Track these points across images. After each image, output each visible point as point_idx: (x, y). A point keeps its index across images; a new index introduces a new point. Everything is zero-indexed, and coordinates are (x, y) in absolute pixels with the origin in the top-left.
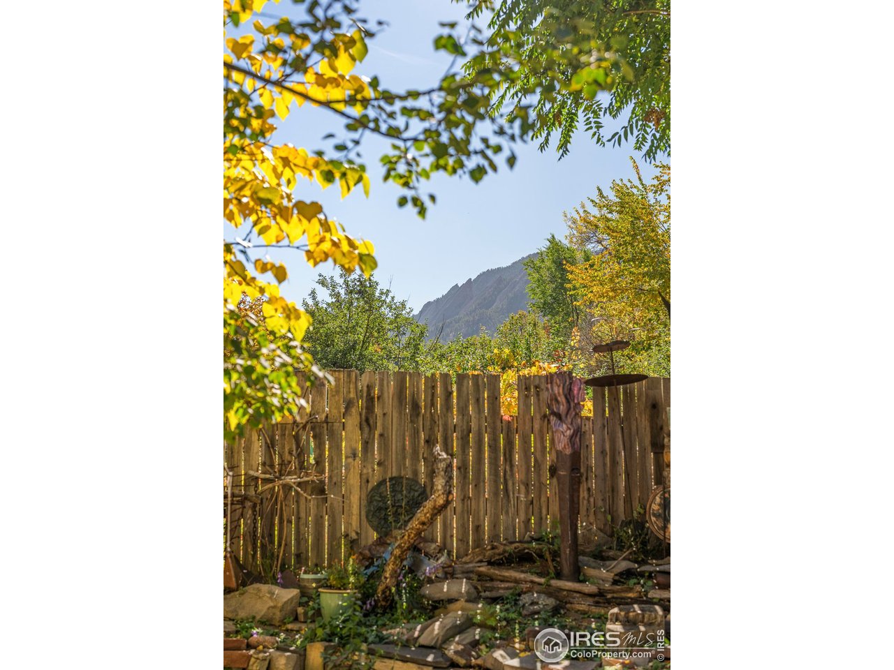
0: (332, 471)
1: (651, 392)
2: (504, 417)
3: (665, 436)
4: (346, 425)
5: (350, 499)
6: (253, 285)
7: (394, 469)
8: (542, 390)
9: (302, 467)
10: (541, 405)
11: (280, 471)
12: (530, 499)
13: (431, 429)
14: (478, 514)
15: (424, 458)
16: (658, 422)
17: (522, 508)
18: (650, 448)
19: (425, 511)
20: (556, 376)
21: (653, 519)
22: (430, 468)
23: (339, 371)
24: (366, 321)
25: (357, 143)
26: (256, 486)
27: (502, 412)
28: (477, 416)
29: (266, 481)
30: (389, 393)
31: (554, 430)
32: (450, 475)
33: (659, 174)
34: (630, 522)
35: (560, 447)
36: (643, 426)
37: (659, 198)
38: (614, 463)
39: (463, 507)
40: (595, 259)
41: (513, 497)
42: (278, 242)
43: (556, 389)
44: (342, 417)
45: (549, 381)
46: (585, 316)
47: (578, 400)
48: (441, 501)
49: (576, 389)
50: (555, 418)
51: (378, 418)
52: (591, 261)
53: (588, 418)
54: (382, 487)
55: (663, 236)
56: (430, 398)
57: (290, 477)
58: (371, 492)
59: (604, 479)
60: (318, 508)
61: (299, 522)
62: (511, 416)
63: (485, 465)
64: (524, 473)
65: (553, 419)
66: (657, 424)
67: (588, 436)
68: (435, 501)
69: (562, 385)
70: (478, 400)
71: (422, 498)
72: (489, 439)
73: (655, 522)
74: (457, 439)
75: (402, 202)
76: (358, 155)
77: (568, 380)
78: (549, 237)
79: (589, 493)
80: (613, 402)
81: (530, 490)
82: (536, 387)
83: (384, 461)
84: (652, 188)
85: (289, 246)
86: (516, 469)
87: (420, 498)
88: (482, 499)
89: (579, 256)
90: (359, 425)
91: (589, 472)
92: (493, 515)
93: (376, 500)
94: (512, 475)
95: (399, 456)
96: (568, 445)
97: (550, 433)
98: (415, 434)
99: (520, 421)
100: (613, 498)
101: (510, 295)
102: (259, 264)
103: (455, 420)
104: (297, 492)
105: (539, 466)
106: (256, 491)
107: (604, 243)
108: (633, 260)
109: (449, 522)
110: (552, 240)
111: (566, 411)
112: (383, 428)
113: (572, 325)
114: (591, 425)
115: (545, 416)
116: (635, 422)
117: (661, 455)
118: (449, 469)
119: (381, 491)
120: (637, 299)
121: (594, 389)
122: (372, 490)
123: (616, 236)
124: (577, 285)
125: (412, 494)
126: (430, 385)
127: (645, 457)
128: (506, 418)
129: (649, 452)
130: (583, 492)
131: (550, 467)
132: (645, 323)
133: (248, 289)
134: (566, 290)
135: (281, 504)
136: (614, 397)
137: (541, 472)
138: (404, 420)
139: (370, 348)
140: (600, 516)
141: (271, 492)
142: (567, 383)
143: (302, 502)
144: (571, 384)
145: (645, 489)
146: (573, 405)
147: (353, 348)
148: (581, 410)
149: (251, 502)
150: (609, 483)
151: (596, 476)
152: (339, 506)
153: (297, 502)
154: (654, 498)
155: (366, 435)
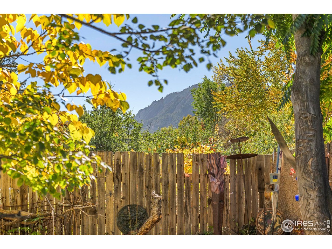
0: (100, 202)
1: (258, 162)
2: (186, 175)
3: (265, 184)
4: (106, 179)
5: (109, 216)
6: (64, 115)
7: (131, 201)
8: (205, 161)
9: (85, 200)
10: (204, 169)
11: (74, 202)
12: (198, 215)
13: (149, 181)
14: (173, 222)
15: (146, 196)
16: (262, 177)
17: (194, 219)
18: (257, 190)
19: (148, 223)
20: (212, 155)
21: (259, 225)
22: (149, 200)
23: (102, 152)
24: (111, 121)
25: (127, 53)
26: (62, 210)
27: (185, 172)
28: (172, 175)
29: (66, 207)
30: (128, 163)
31: (211, 182)
32: (160, 205)
33: (260, 46)
34: (247, 226)
35: (214, 190)
36: (254, 179)
37: (260, 58)
38: (240, 197)
39: (165, 220)
40: (228, 89)
41: (190, 214)
42: (78, 94)
43: (212, 161)
44: (104, 175)
45: (209, 157)
46: (222, 118)
47: (223, 167)
48: (156, 219)
49: (222, 161)
50: (211, 176)
51: (122, 175)
52: (225, 90)
53: (227, 175)
54: (125, 210)
55: (262, 78)
56: (148, 165)
57: (78, 205)
58: (119, 212)
59: (235, 205)
60: (93, 220)
61: (83, 227)
62: (189, 174)
63: (176, 199)
64: (195, 203)
65: (210, 176)
66: (261, 178)
67: (227, 184)
68: (153, 218)
69: (215, 159)
70: (172, 166)
71: (145, 215)
72: (178, 186)
73: (260, 227)
74: (162, 186)
75: (150, 83)
76: (128, 59)
77: (218, 157)
78: (204, 77)
79: (227, 212)
80: (240, 167)
81: (198, 211)
82: (202, 160)
83: (126, 197)
84: (257, 53)
85: (83, 96)
86: (191, 200)
87: (144, 215)
88: (174, 216)
89: (219, 87)
90: (113, 179)
91: (227, 202)
92: (180, 223)
93: (122, 216)
94: (190, 203)
95: (133, 195)
96: (218, 189)
97: (208, 182)
98: (141, 183)
99: (194, 177)
100: (239, 214)
101: (183, 106)
102: (69, 106)
103: (161, 177)
104: (82, 213)
105: (203, 199)
106: (62, 213)
107: (231, 80)
108: (246, 90)
109: (158, 227)
110: (205, 79)
111: (217, 173)
112: (125, 181)
113: (215, 123)
114: (229, 179)
115: (206, 174)
116: (250, 177)
117: (263, 193)
118: (160, 203)
119: (124, 212)
120: (248, 110)
121: (230, 161)
122: (120, 211)
123: (238, 78)
124: (218, 103)
125: (140, 213)
126: (148, 159)
127: (255, 194)
128: (187, 175)
129: (257, 192)
130: (225, 211)
131: (208, 200)
132: (252, 122)
133: (62, 117)
134: (212, 105)
135: (75, 219)
136: (241, 165)
137: (204, 202)
138: (136, 176)
139: (113, 135)
140: (233, 223)
141: (69, 213)
142: (218, 158)
143: (85, 217)
144: (219, 159)
145: (255, 210)
146: (221, 169)
147: (105, 135)
148: (224, 172)
149: (59, 218)
150: (237, 207)
151: (231, 204)
152: (103, 219)
153: (82, 217)
154: (260, 215)
155: (116, 184)
